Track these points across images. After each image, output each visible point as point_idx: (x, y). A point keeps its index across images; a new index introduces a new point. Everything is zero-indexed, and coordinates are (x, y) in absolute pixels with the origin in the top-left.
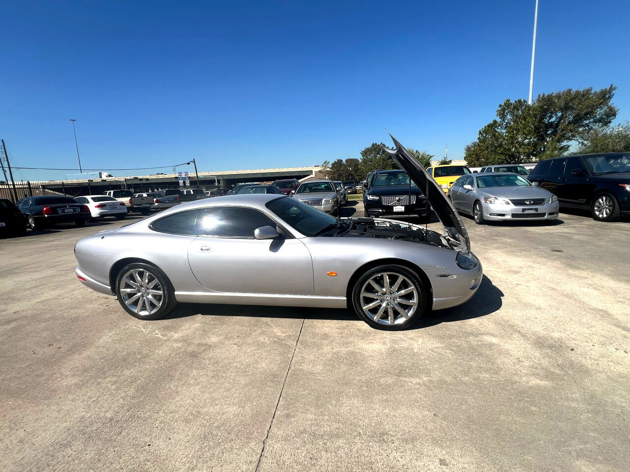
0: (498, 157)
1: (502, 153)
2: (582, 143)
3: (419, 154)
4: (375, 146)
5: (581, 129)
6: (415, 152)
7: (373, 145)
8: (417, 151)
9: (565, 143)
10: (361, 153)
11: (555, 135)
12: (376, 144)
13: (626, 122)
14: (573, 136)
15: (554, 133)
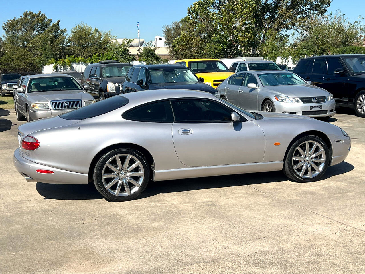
0: (214, 46)
1: (218, 42)
2: (302, 33)
3: (100, 34)
4: (29, 17)
5: (298, 16)
6: (93, 30)
7: (26, 15)
8: (96, 30)
9: (283, 32)
10: (4, 28)
11: (273, 22)
12: (31, 13)
13: (338, 12)
14: (293, 24)
15: (272, 19)
